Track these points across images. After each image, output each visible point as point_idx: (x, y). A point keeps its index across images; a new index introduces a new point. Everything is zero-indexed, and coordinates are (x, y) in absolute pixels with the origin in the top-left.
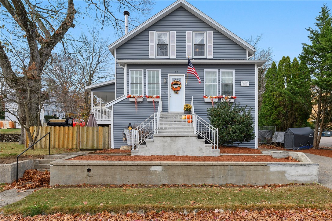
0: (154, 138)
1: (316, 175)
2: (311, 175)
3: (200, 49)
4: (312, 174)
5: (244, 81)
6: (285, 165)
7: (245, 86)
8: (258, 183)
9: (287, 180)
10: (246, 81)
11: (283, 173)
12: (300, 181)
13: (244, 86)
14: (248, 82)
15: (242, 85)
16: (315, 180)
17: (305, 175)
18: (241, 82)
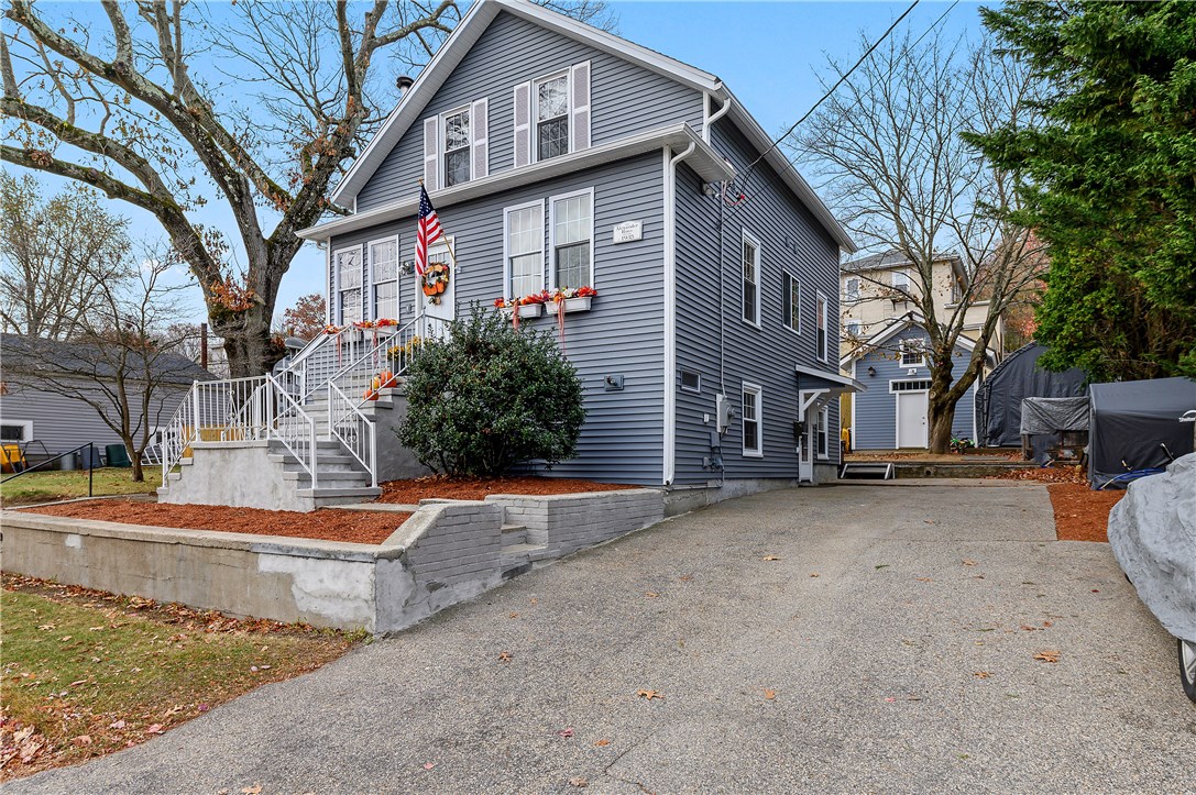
0: (196, 453)
1: (366, 601)
2: (357, 598)
3: (553, 132)
4: (355, 593)
5: (623, 225)
6: (288, 551)
7: (629, 240)
8: (234, 610)
9: (298, 610)
10: (631, 223)
11: (287, 580)
12: (329, 618)
13: (625, 240)
14: (639, 224)
15: (616, 240)
16: (368, 619)
17: (338, 596)
18: (615, 227)
